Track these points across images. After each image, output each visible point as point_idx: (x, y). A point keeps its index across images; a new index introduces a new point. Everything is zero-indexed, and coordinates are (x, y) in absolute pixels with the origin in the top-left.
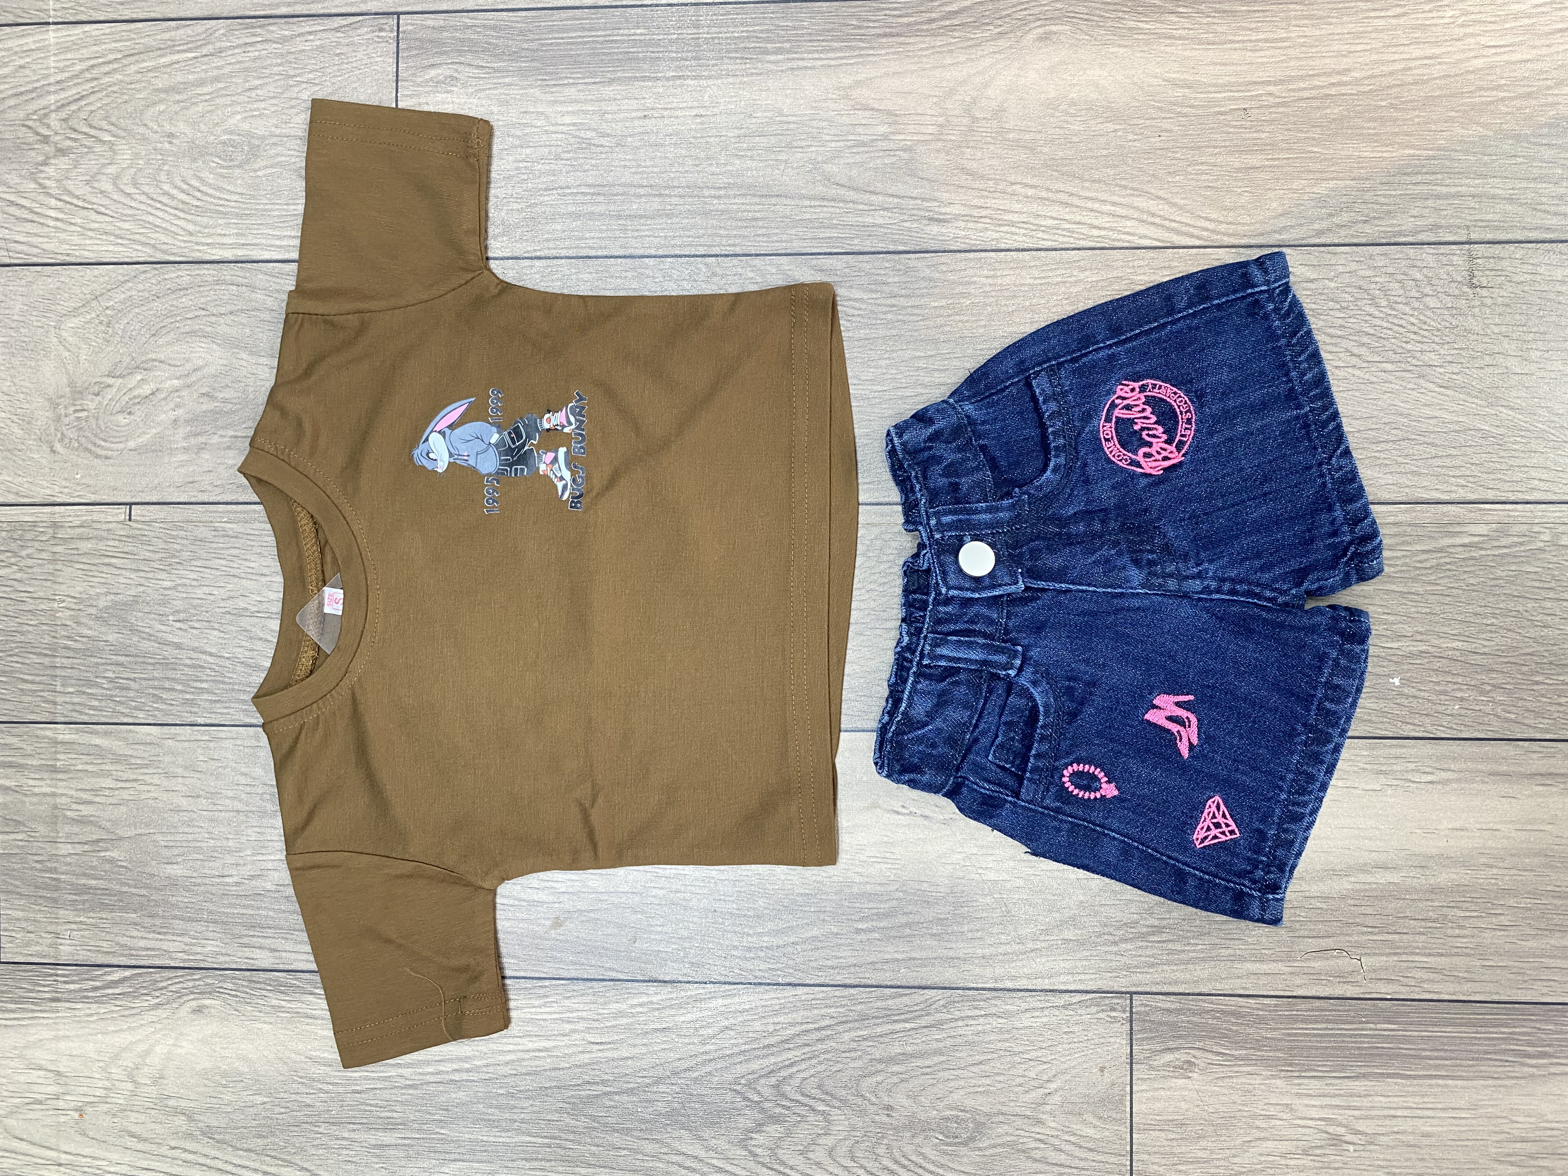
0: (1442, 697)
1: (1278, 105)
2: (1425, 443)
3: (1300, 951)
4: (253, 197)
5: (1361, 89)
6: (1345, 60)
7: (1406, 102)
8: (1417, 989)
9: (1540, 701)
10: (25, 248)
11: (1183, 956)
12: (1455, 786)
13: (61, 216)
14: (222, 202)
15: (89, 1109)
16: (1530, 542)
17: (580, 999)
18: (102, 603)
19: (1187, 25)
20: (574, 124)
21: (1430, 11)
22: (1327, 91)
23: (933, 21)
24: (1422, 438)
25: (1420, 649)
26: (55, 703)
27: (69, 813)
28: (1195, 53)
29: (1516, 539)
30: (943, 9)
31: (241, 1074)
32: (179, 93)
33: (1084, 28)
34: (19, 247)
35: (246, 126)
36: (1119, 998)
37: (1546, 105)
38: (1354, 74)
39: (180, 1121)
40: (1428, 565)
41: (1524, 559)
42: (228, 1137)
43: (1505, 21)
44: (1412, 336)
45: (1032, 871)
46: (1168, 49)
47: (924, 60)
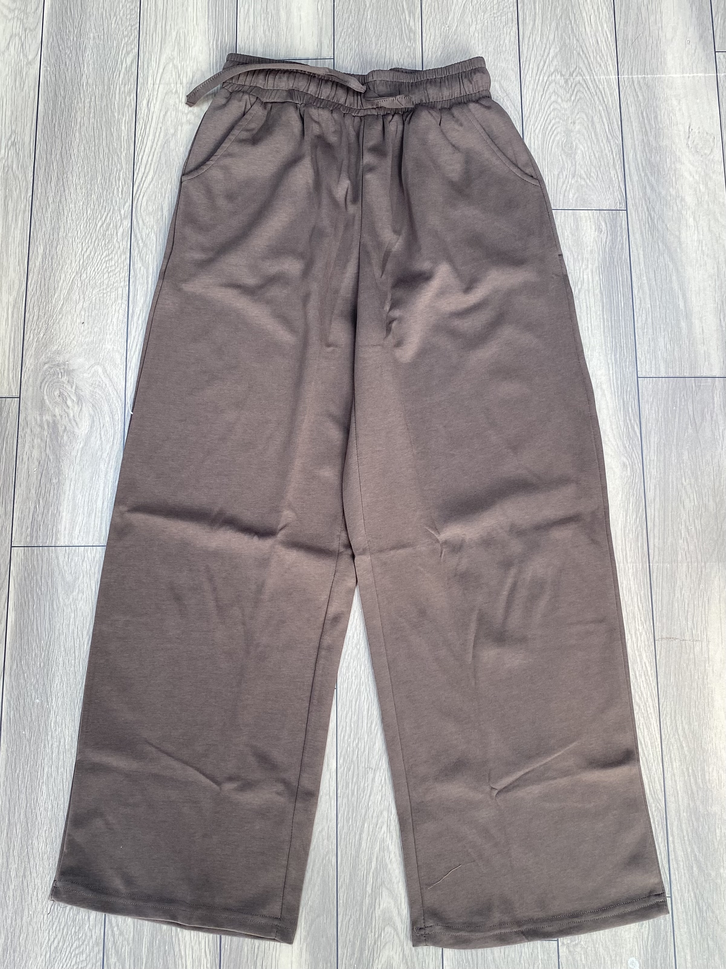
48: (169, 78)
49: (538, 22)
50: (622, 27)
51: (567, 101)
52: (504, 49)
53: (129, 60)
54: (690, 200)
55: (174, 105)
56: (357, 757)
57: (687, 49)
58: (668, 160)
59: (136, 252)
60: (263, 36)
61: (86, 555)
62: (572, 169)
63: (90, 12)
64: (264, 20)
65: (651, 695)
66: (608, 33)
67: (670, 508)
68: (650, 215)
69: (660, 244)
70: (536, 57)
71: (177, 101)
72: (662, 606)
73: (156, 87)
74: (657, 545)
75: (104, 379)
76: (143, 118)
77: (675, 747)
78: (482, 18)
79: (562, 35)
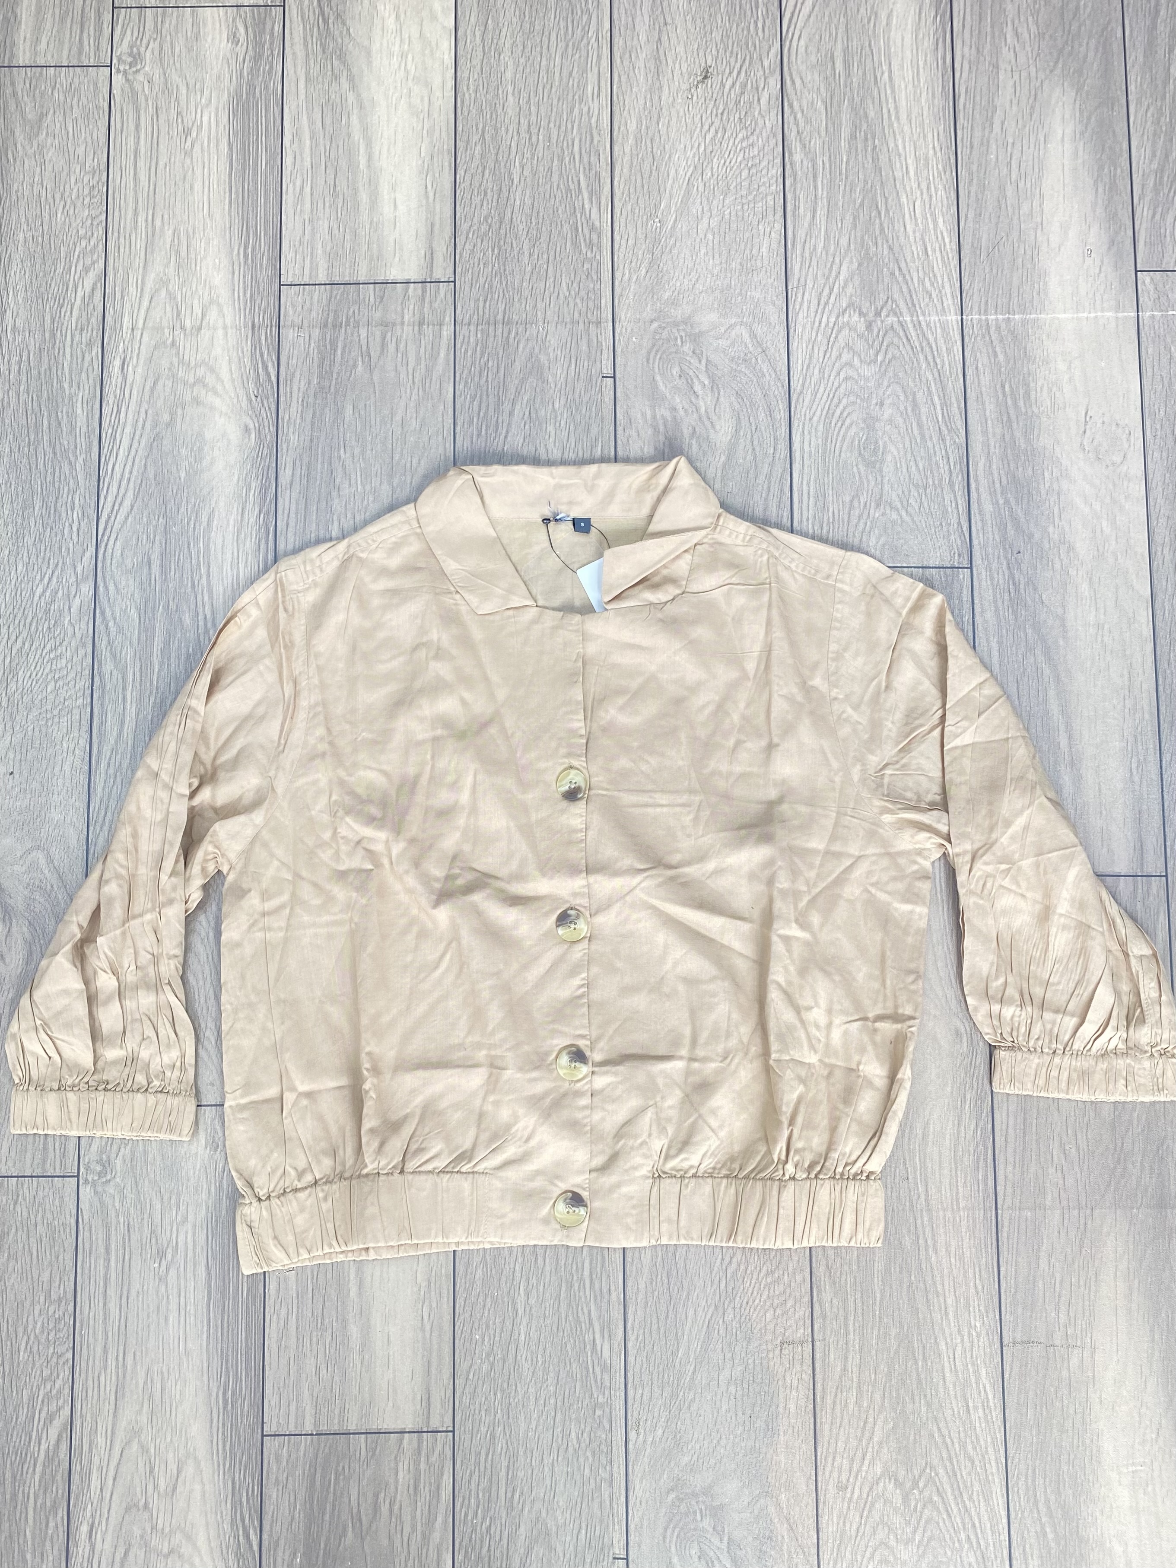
1: (911, 1201)
4: (838, 463)
5: (924, 1261)
10: (799, 299)
12: (420, 1336)
13: (823, 325)
15: (174, 351)
18: (542, 357)
22: (921, 1237)
26: (469, 324)
27: (389, 334)
28: (948, 1142)
29: (599, 1377)
31: (201, 460)
32: (913, 410)
34: (800, 296)
35: (889, 458)
39: (166, 417)
40: (580, 1314)
42: (155, 451)
46: (950, 1123)
48: (161, 318)
49: (821, 213)
50: (970, 224)
51: (869, 364)
52: (759, 264)
53: (88, 282)
54: (1082, 547)
55: (170, 369)
56: (489, 1550)
57: (1085, 267)
58: (1046, 474)
59: (104, 643)
60: (328, 238)
61: (21, 1193)
62: (877, 490)
63: (17, 191)
64: (330, 207)
65: (993, 1442)
66: (945, 234)
67: (1035, 1111)
68: (1012, 576)
69: (1029, 631)
70: (815, 278)
71: (175, 360)
72: (1016, 1286)
73: (138, 333)
74: (1010, 1176)
75: (48, 875)
76: (115, 392)
77: (1032, 1534)
78: (720, 206)
79: (862, 238)
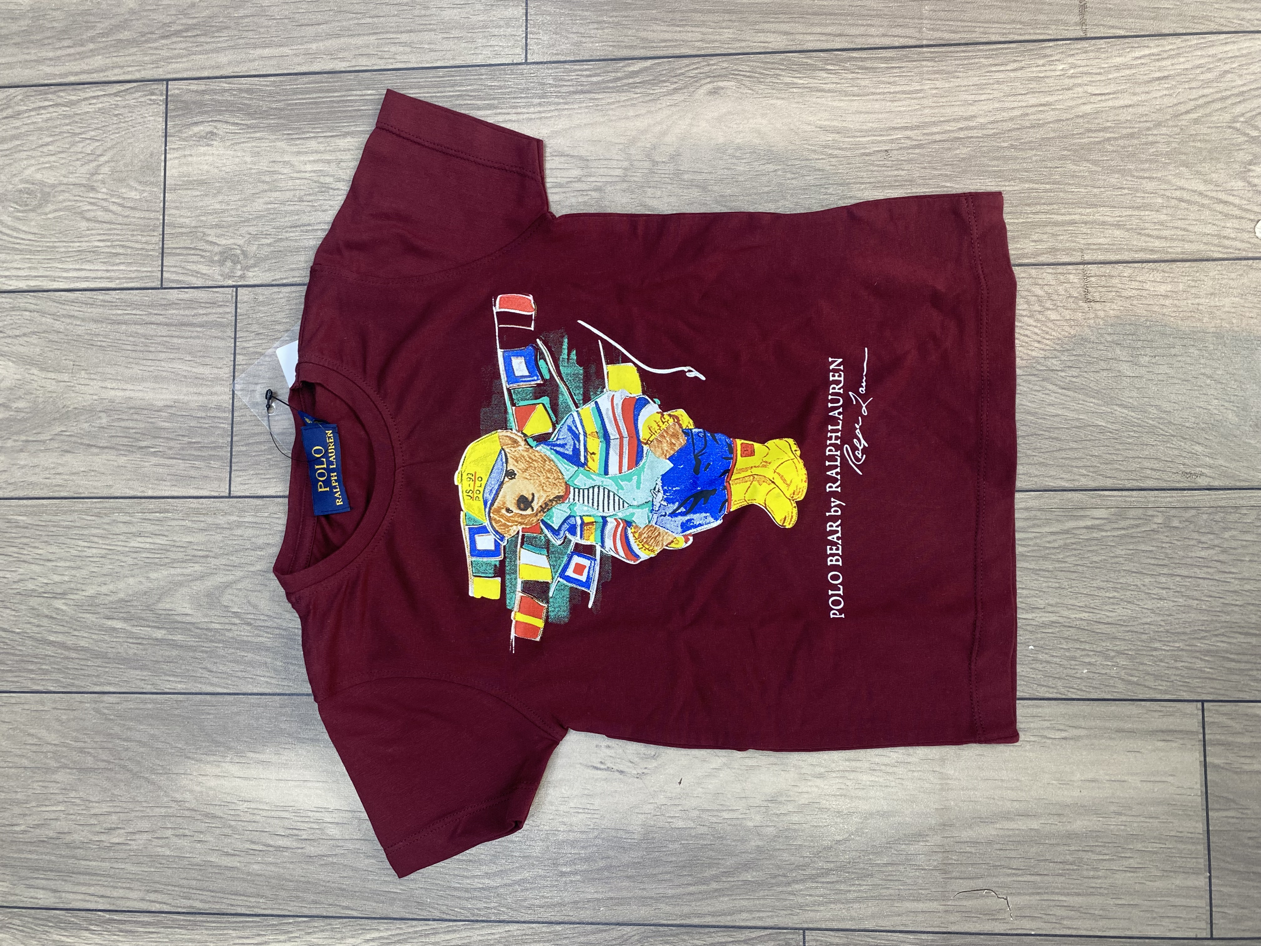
0: (1073, 662)
2: (1050, 438)
3: (953, 891)
6: (971, 108)
7: (1024, 143)
8: (1057, 925)
9: (1158, 665)
11: (850, 896)
14: (18, 241)
16: (1144, 524)
17: (320, 935)
19: (835, 80)
20: (314, 171)
21: (1043, 65)
23: (619, 79)
24: (1047, 433)
25: (1051, 619)
30: (626, 69)
33: (748, 84)
36: (794, 933)
37: (1146, 144)
38: (978, 120)
41: (1140, 540)
43: (1109, 72)
44: (1036, 345)
45: (714, 820)
47: (610, 112)
